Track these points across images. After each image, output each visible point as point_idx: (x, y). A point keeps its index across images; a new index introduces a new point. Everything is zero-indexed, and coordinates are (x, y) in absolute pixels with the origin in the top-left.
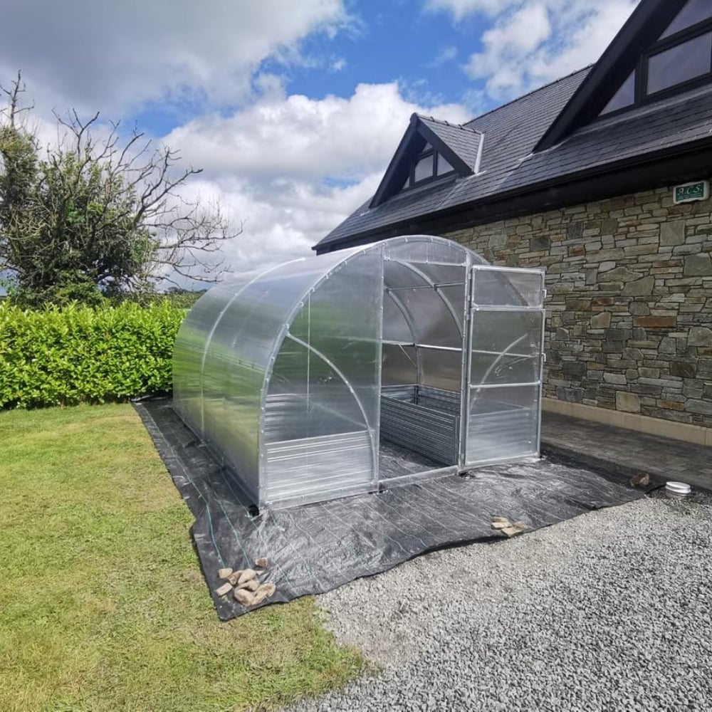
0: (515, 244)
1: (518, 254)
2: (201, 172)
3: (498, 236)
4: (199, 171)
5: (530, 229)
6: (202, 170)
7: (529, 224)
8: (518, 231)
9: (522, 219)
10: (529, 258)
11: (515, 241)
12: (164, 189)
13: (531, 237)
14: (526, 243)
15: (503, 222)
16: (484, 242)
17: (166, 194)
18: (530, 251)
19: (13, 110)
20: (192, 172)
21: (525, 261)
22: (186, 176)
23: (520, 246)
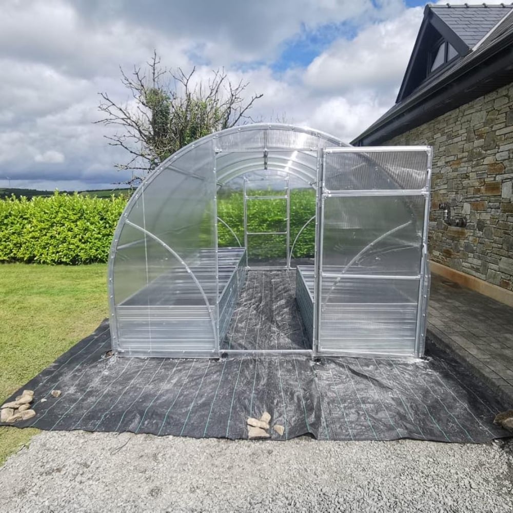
0: (493, 120)
1: (495, 131)
2: (262, 97)
3: (478, 114)
4: (261, 96)
5: (506, 100)
6: (262, 95)
7: (506, 96)
8: (496, 106)
9: (500, 90)
10: (505, 134)
11: (492, 117)
12: (239, 114)
13: (508, 109)
14: (502, 118)
15: (483, 97)
16: (468, 121)
17: (241, 117)
18: (506, 126)
19: (154, 76)
20: (256, 97)
21: (501, 138)
22: (252, 101)
23: (497, 122)
